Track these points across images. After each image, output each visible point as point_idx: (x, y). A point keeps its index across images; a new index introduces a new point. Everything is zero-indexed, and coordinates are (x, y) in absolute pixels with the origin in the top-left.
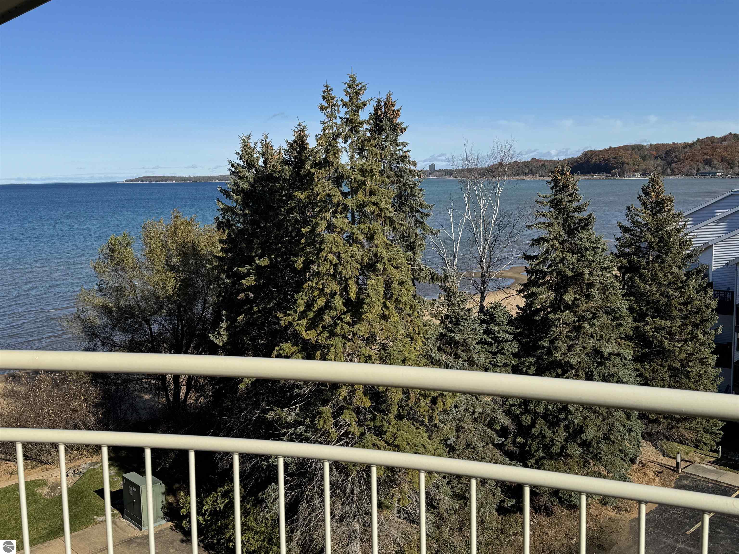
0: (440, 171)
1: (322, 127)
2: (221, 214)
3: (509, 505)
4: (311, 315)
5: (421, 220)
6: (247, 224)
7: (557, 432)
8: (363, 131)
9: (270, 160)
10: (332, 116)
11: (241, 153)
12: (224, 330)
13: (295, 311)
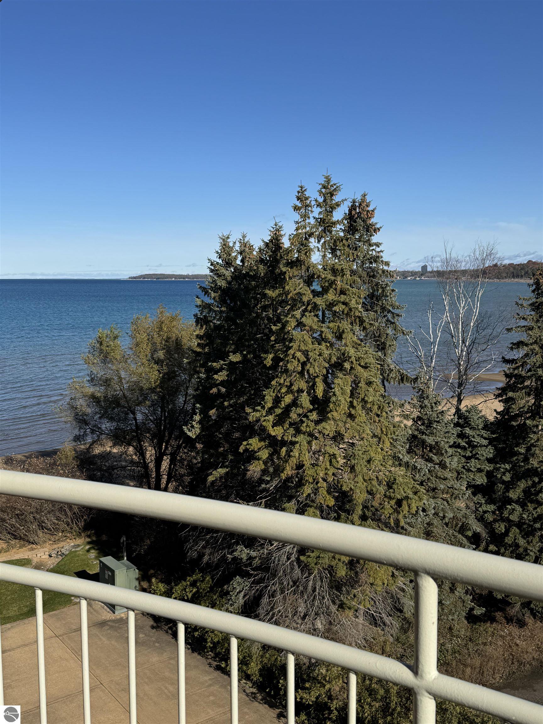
1: (294, 226)
2: (199, 311)
3: (479, 613)
4: (278, 411)
5: (393, 321)
6: (222, 321)
7: (532, 542)
8: (336, 231)
9: (247, 259)
10: (305, 216)
11: (220, 251)
12: (197, 423)
13: (263, 407)
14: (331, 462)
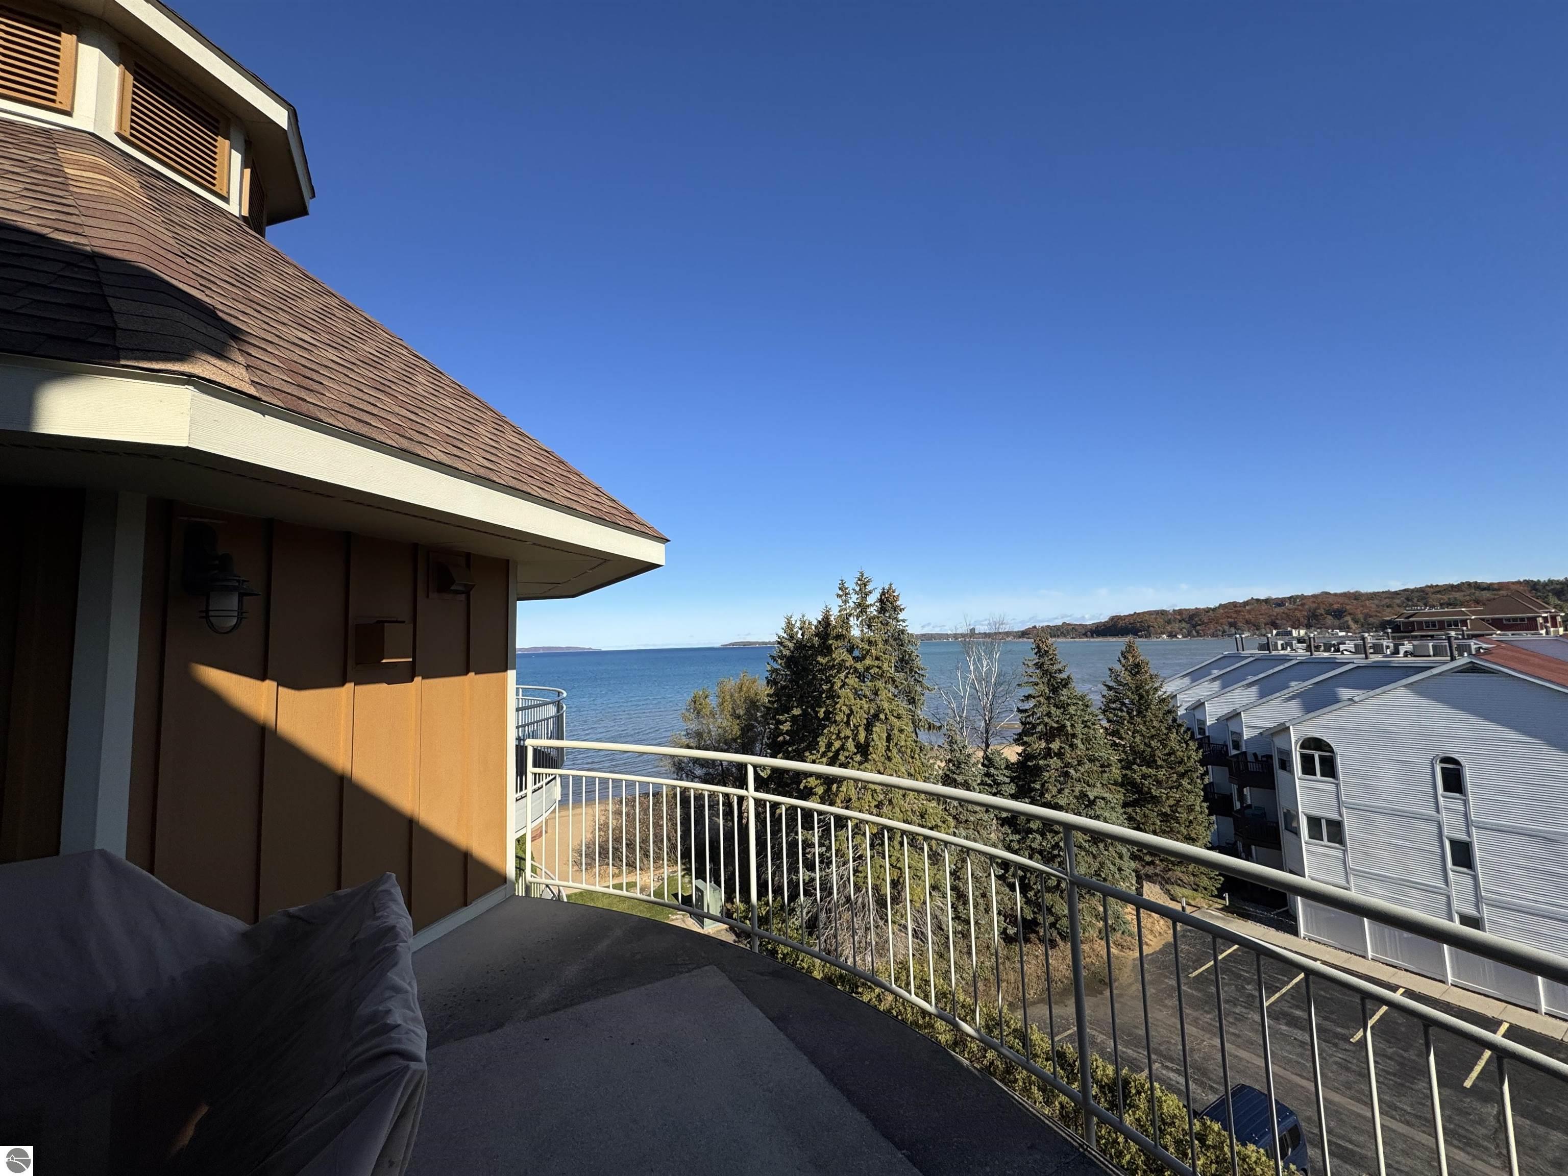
0: (980, 634)
1: (839, 609)
2: (770, 674)
3: (1012, 933)
4: (830, 754)
5: (919, 680)
6: (787, 682)
8: (870, 611)
9: (806, 633)
10: (846, 601)
11: (785, 628)
13: (818, 752)
14: (872, 795)
